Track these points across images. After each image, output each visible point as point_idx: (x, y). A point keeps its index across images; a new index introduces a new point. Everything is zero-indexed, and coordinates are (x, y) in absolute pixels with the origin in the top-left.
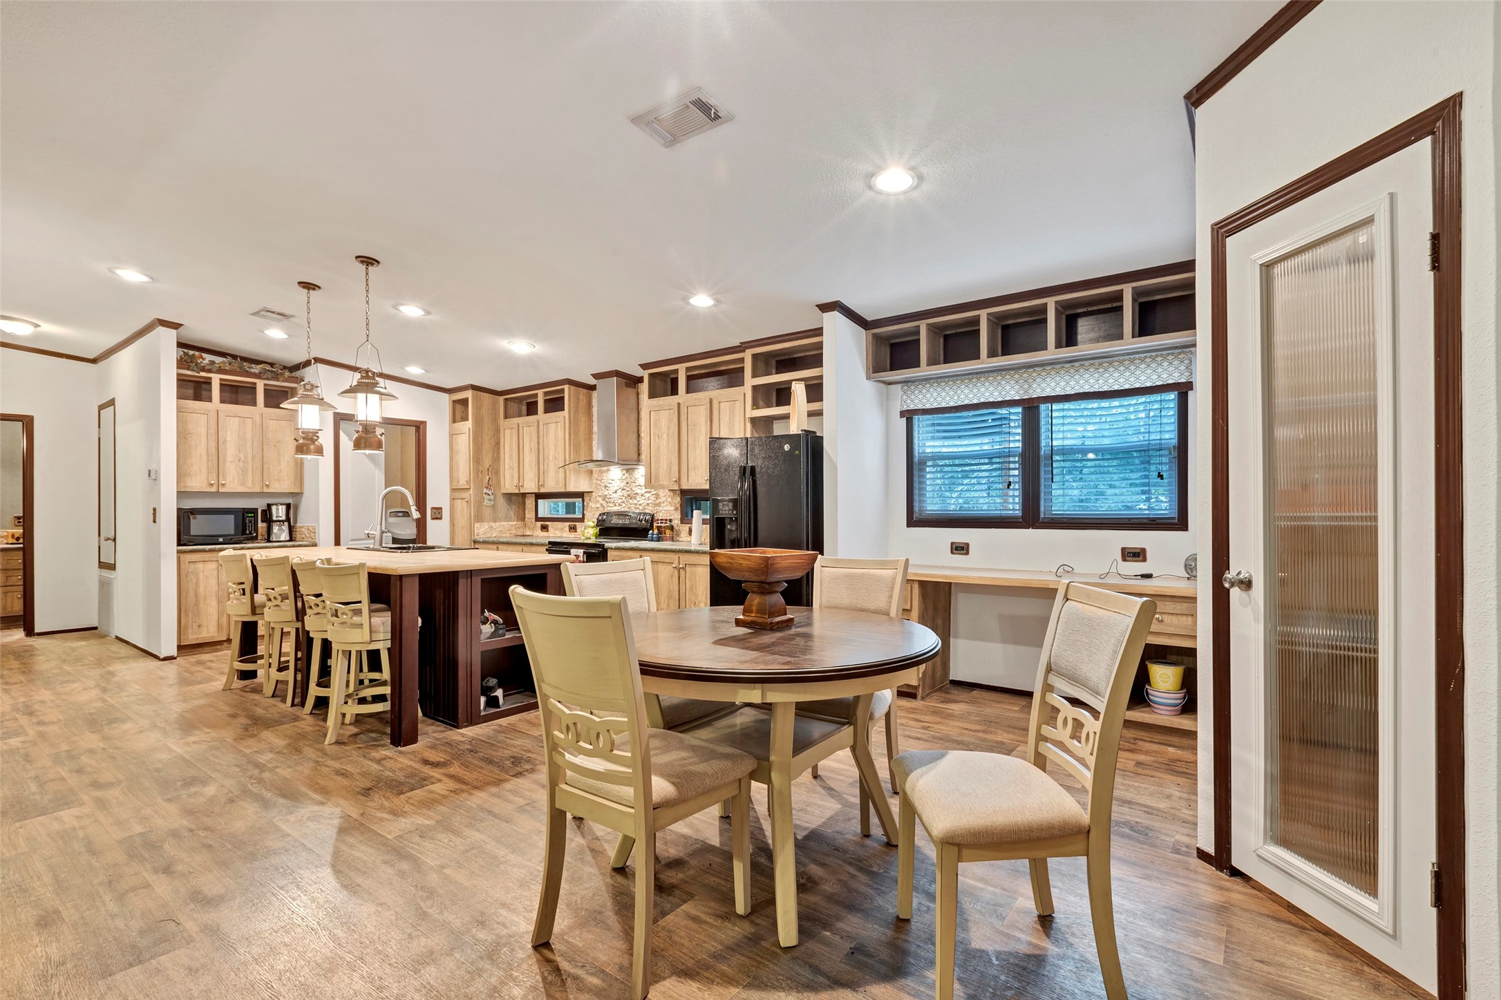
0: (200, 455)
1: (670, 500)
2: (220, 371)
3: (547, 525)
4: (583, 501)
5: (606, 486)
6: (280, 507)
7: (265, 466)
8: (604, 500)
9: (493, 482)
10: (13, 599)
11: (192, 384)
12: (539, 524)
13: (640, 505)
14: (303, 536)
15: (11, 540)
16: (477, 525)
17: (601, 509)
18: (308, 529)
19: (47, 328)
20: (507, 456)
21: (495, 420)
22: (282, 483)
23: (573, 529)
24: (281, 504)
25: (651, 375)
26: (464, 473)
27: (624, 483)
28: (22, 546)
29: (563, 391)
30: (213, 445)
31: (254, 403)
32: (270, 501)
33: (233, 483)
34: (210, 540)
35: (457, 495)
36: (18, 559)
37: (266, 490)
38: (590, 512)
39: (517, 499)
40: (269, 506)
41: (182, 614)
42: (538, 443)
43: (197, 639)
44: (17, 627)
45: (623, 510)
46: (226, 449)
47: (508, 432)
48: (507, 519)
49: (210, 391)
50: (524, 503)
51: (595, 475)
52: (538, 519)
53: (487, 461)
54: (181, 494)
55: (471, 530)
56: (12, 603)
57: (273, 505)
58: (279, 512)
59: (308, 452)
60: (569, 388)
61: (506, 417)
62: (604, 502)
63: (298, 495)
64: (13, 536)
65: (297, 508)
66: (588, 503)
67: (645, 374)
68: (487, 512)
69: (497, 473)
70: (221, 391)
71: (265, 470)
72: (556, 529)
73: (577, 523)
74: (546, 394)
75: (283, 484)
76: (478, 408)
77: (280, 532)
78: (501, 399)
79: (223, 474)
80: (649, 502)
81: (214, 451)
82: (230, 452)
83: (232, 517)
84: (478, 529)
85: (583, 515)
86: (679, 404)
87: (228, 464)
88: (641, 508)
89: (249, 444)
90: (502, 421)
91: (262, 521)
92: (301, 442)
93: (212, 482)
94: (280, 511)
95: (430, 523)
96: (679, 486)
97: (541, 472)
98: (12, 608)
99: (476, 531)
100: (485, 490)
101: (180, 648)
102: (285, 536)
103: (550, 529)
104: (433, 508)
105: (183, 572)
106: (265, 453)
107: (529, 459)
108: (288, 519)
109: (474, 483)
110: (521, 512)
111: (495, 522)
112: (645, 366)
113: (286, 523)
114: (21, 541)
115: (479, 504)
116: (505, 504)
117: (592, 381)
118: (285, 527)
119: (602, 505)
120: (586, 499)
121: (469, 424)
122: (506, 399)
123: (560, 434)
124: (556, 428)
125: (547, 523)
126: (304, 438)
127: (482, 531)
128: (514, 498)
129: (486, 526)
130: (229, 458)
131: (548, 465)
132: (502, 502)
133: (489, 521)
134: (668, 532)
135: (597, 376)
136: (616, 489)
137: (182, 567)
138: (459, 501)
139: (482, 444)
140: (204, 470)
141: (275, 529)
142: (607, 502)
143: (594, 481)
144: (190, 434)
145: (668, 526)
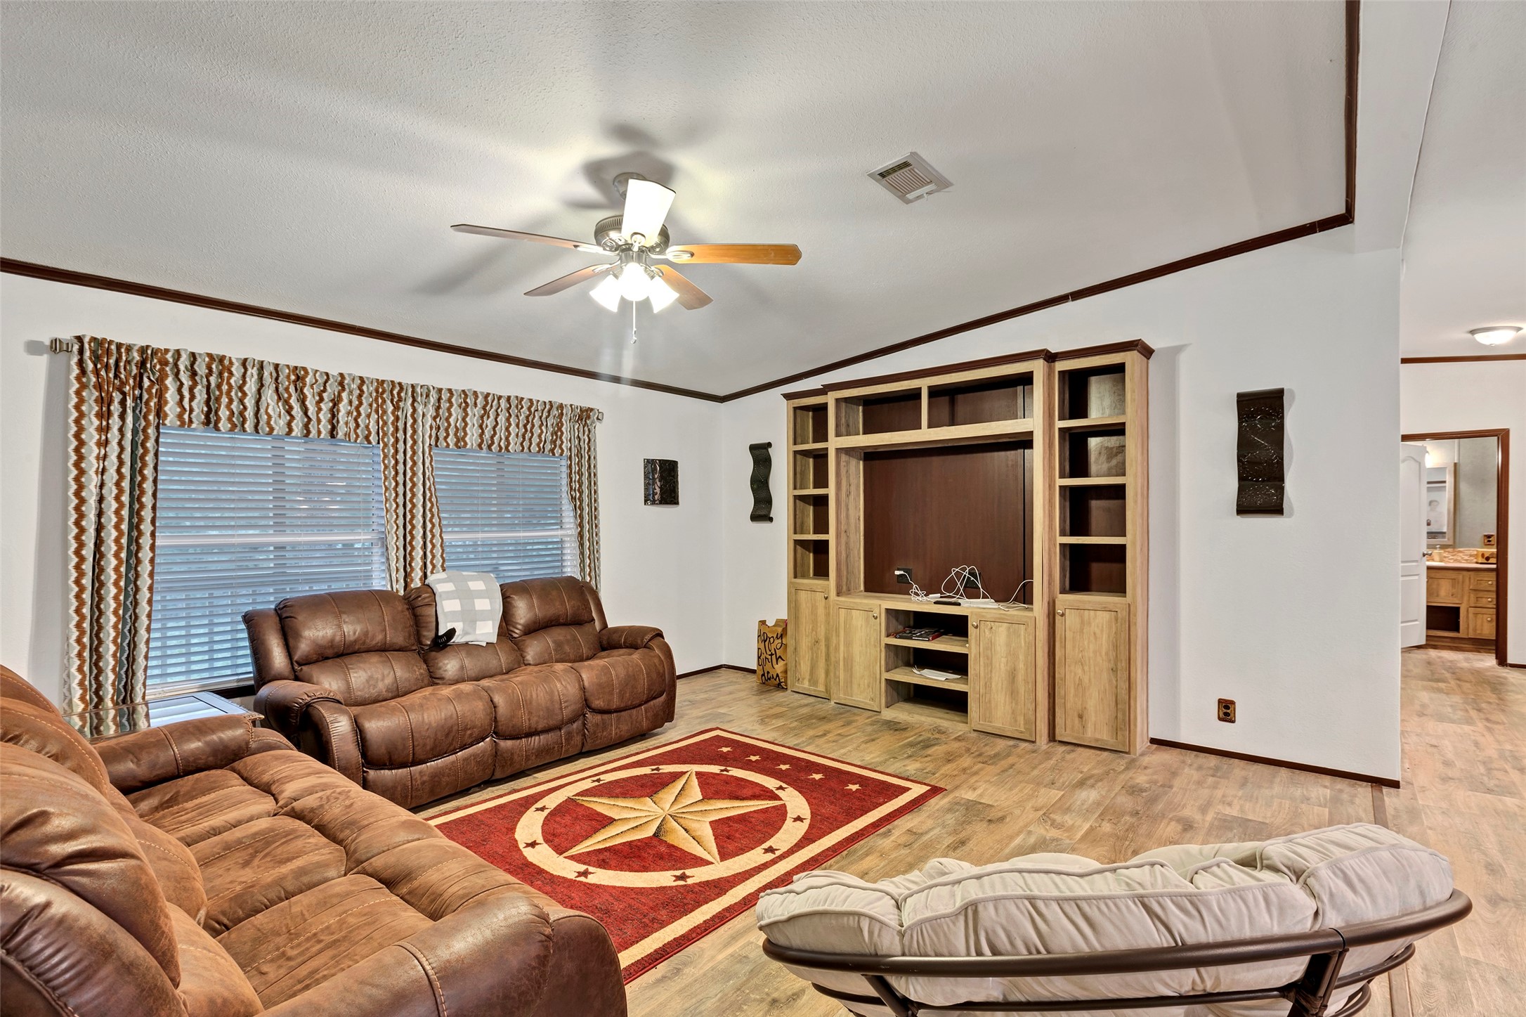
10: (1482, 622)
15: (1481, 560)
28: (1494, 566)
36: (1490, 581)
44: (1488, 651)
56: (1482, 625)
64: (1483, 555)
98: (1482, 630)
114: (1494, 560)
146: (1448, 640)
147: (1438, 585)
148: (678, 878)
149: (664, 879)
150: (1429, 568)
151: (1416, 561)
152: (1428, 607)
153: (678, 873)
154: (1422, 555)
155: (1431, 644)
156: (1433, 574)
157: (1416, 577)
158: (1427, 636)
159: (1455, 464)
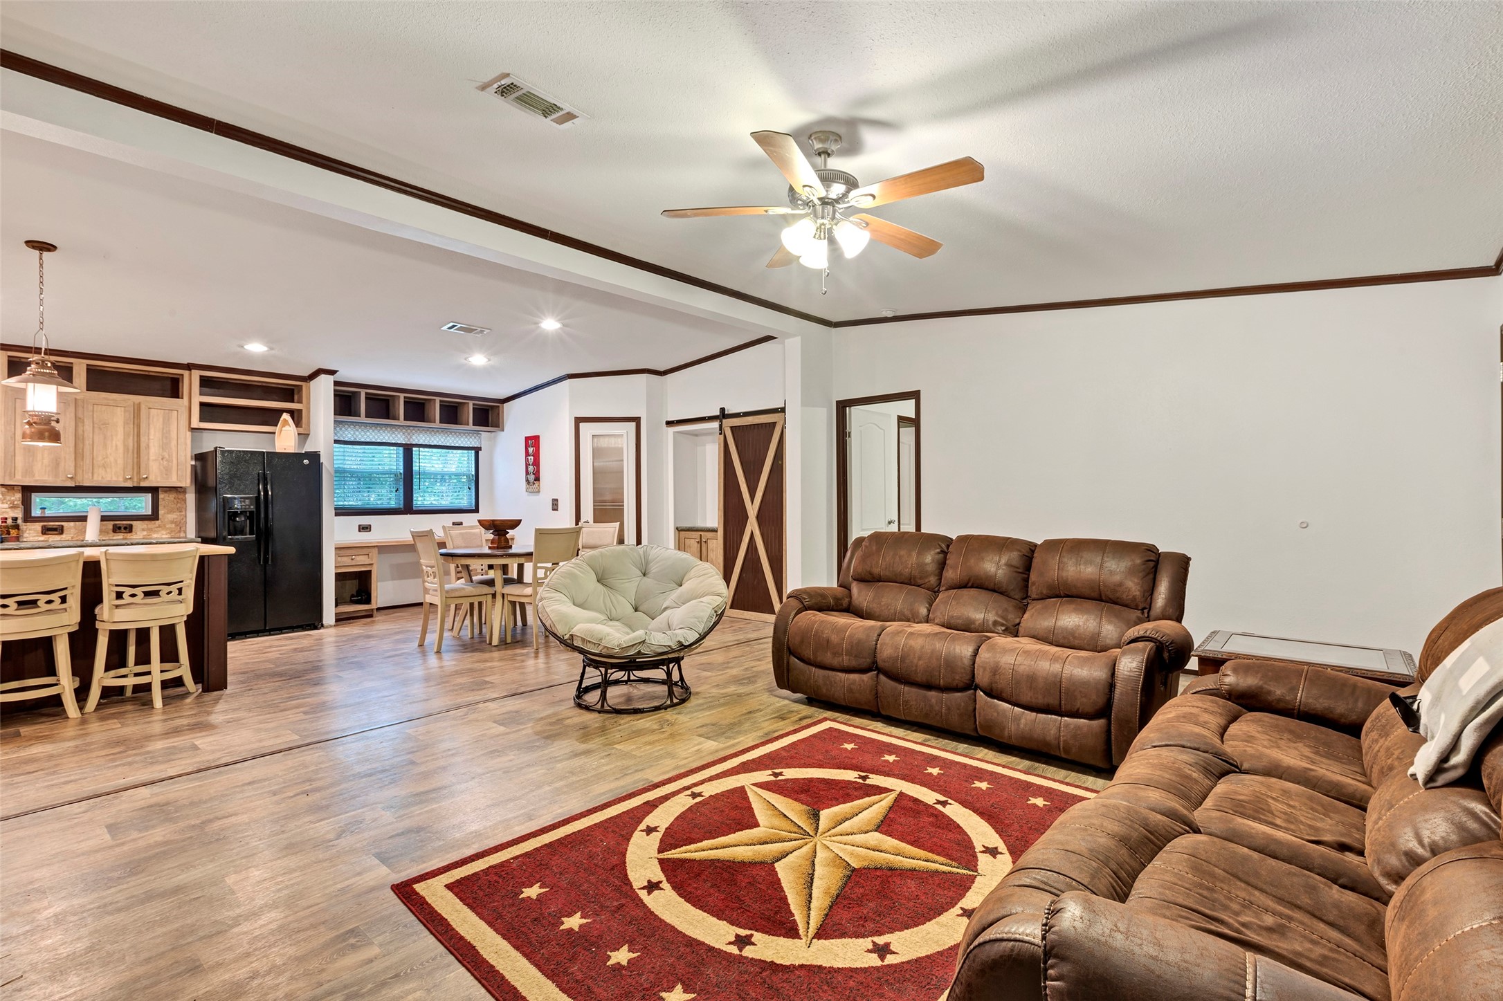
145: (12, 526)
148: (781, 774)
149: (790, 773)
153: (780, 778)
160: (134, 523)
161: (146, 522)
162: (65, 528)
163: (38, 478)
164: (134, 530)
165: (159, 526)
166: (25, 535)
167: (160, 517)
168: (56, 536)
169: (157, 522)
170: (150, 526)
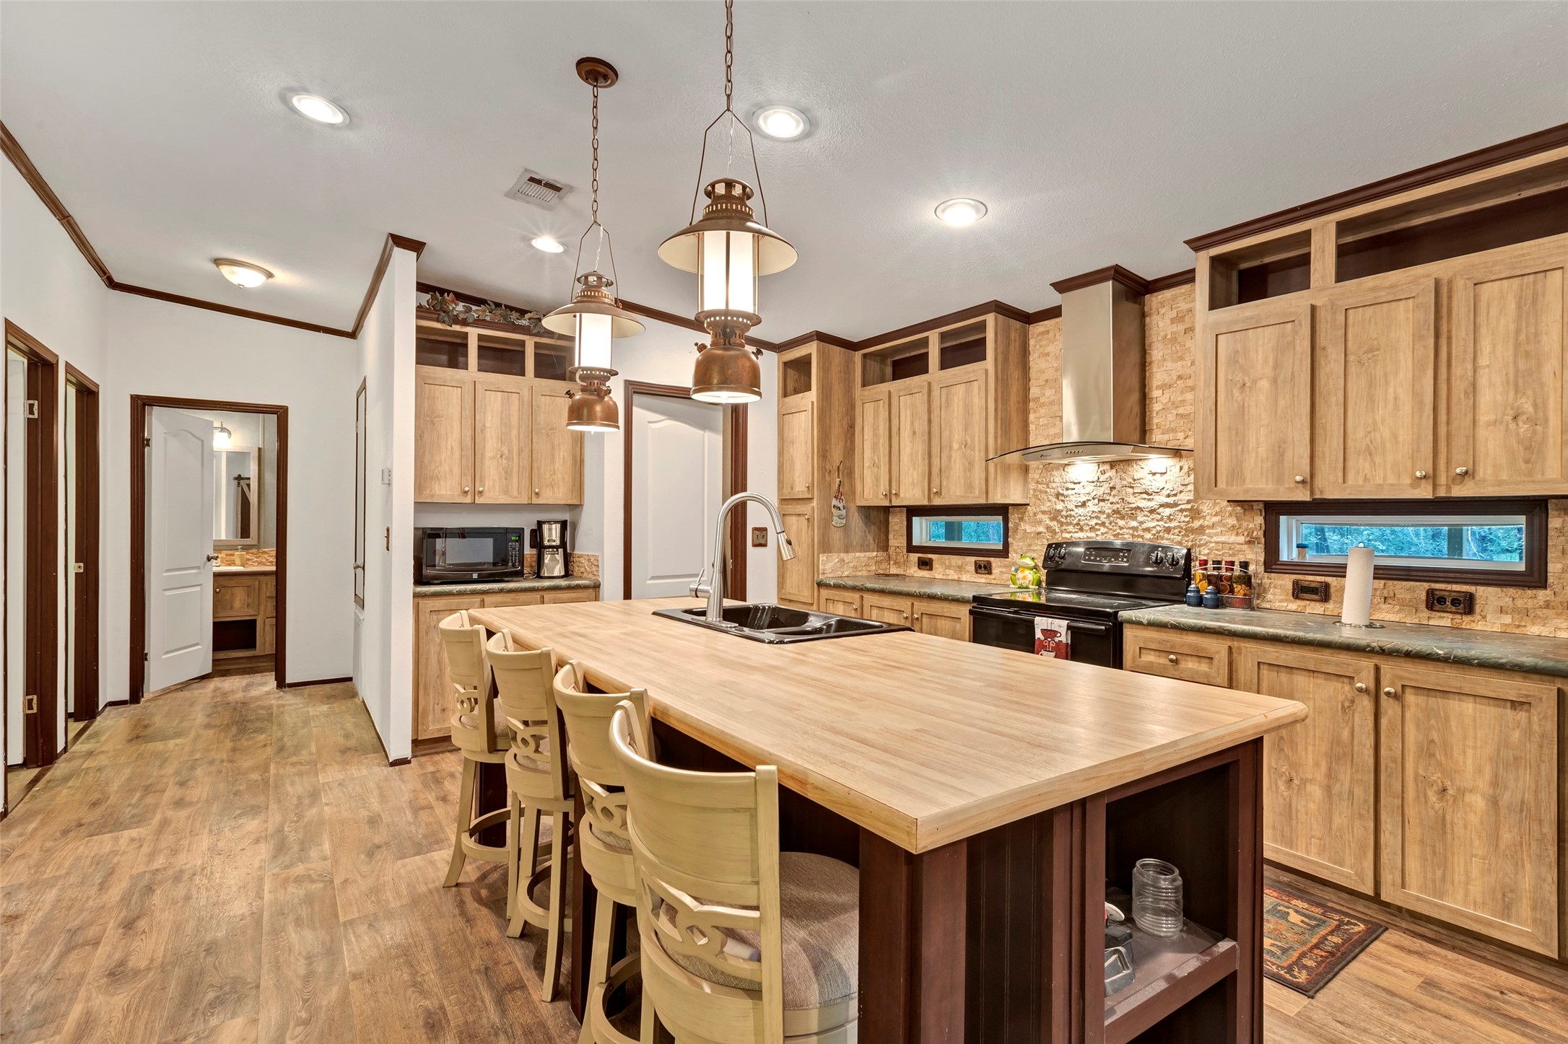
0: (452, 448)
1: (1232, 521)
2: (479, 323)
3: (931, 560)
4: (1006, 521)
5: (1058, 495)
6: (554, 526)
7: (535, 465)
8: (1052, 519)
9: (845, 489)
11: (446, 347)
12: (914, 557)
13: (1148, 530)
14: (582, 570)
16: (823, 557)
17: (1048, 536)
18: (589, 560)
19: (284, 278)
20: (868, 446)
21: (848, 391)
22: (556, 490)
23: (984, 568)
24: (556, 522)
25: (1215, 261)
26: (802, 475)
27: (1105, 488)
28: (275, 569)
29: (982, 327)
30: (469, 433)
31: (522, 373)
32: (542, 517)
33: (493, 493)
34: (460, 575)
35: (791, 508)
37: (535, 501)
38: (1023, 539)
39: (878, 516)
40: (540, 524)
41: (421, 692)
42: (930, 421)
43: (440, 730)
45: (1099, 539)
46: (484, 439)
47: (869, 408)
48: (864, 548)
49: (466, 355)
50: (887, 523)
51: (1034, 475)
52: (911, 548)
53: (837, 455)
54: (420, 506)
55: (814, 566)
57: (544, 522)
58: (552, 534)
59: (590, 420)
60: (996, 319)
61: (864, 385)
62: (1054, 524)
63: (576, 508)
65: (575, 526)
66: (1017, 526)
67: (1201, 263)
68: (836, 536)
69: (850, 473)
70: (480, 357)
71: (535, 471)
72: (949, 567)
73: (992, 559)
74: (944, 337)
75: (557, 494)
76: (825, 369)
77: (553, 563)
78: (858, 356)
79: (481, 477)
80: (1172, 525)
81: (469, 442)
82: (491, 445)
83: (490, 542)
84: (823, 564)
85: (1006, 545)
86: (1313, 308)
87: (487, 462)
88: (1148, 536)
89: (514, 432)
90: (858, 391)
91: (532, 546)
92: (577, 397)
93: (467, 489)
94: (554, 532)
95: (752, 552)
96: (1312, 492)
97: (935, 470)
99: (821, 567)
100: (834, 502)
101: (415, 742)
102: (558, 570)
103: (935, 565)
104: (755, 529)
105: (423, 627)
106: (534, 445)
107: (910, 449)
108: (563, 544)
109: (819, 490)
110: (883, 536)
111: (847, 552)
112: (1197, 244)
113: (561, 550)
115: (826, 523)
116: (861, 524)
117: (1054, 299)
118: (559, 557)
119: (1048, 528)
120: (1014, 517)
121: (812, 396)
122: (865, 356)
123: (977, 401)
124: (968, 391)
125: (930, 556)
126: (584, 390)
127: (829, 566)
128: (873, 514)
129: (835, 558)
130: (489, 454)
131: (950, 457)
132: (856, 521)
133: (839, 552)
134: (1240, 590)
135: (1063, 286)
136: (1083, 499)
137: (422, 619)
138: (794, 518)
139: (830, 427)
140: (456, 471)
141: (547, 558)
142: (1062, 524)
143: (1032, 486)
144: (439, 416)
145: (1239, 577)
146: (245, 661)
147: (232, 594)
150: (217, 576)
151: (198, 568)
152: (215, 624)
154: (205, 559)
155: (220, 669)
156: (223, 581)
157: (198, 589)
158: (213, 660)
159: (260, 449)
160: (1481, 592)
161: (1511, 591)
162: (1332, 590)
163: (1250, 486)
164: (1478, 608)
165: (1547, 605)
166: (1269, 596)
167: (1550, 580)
168: (1318, 604)
169: (1541, 594)
170: (1520, 603)
